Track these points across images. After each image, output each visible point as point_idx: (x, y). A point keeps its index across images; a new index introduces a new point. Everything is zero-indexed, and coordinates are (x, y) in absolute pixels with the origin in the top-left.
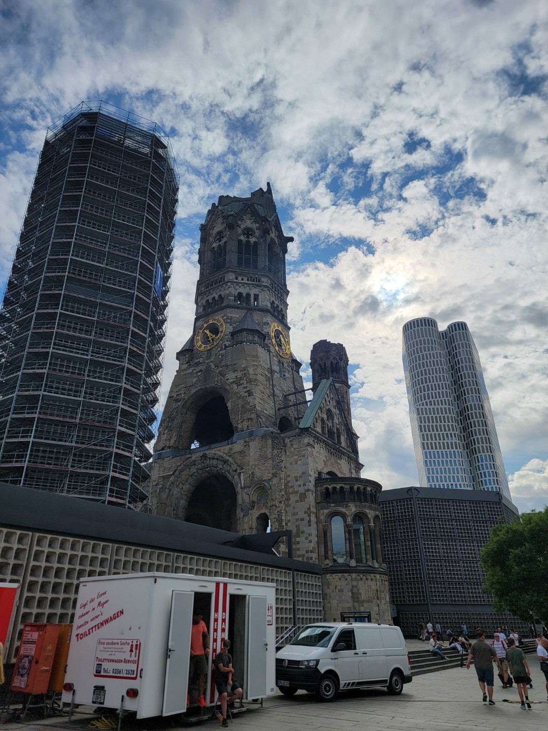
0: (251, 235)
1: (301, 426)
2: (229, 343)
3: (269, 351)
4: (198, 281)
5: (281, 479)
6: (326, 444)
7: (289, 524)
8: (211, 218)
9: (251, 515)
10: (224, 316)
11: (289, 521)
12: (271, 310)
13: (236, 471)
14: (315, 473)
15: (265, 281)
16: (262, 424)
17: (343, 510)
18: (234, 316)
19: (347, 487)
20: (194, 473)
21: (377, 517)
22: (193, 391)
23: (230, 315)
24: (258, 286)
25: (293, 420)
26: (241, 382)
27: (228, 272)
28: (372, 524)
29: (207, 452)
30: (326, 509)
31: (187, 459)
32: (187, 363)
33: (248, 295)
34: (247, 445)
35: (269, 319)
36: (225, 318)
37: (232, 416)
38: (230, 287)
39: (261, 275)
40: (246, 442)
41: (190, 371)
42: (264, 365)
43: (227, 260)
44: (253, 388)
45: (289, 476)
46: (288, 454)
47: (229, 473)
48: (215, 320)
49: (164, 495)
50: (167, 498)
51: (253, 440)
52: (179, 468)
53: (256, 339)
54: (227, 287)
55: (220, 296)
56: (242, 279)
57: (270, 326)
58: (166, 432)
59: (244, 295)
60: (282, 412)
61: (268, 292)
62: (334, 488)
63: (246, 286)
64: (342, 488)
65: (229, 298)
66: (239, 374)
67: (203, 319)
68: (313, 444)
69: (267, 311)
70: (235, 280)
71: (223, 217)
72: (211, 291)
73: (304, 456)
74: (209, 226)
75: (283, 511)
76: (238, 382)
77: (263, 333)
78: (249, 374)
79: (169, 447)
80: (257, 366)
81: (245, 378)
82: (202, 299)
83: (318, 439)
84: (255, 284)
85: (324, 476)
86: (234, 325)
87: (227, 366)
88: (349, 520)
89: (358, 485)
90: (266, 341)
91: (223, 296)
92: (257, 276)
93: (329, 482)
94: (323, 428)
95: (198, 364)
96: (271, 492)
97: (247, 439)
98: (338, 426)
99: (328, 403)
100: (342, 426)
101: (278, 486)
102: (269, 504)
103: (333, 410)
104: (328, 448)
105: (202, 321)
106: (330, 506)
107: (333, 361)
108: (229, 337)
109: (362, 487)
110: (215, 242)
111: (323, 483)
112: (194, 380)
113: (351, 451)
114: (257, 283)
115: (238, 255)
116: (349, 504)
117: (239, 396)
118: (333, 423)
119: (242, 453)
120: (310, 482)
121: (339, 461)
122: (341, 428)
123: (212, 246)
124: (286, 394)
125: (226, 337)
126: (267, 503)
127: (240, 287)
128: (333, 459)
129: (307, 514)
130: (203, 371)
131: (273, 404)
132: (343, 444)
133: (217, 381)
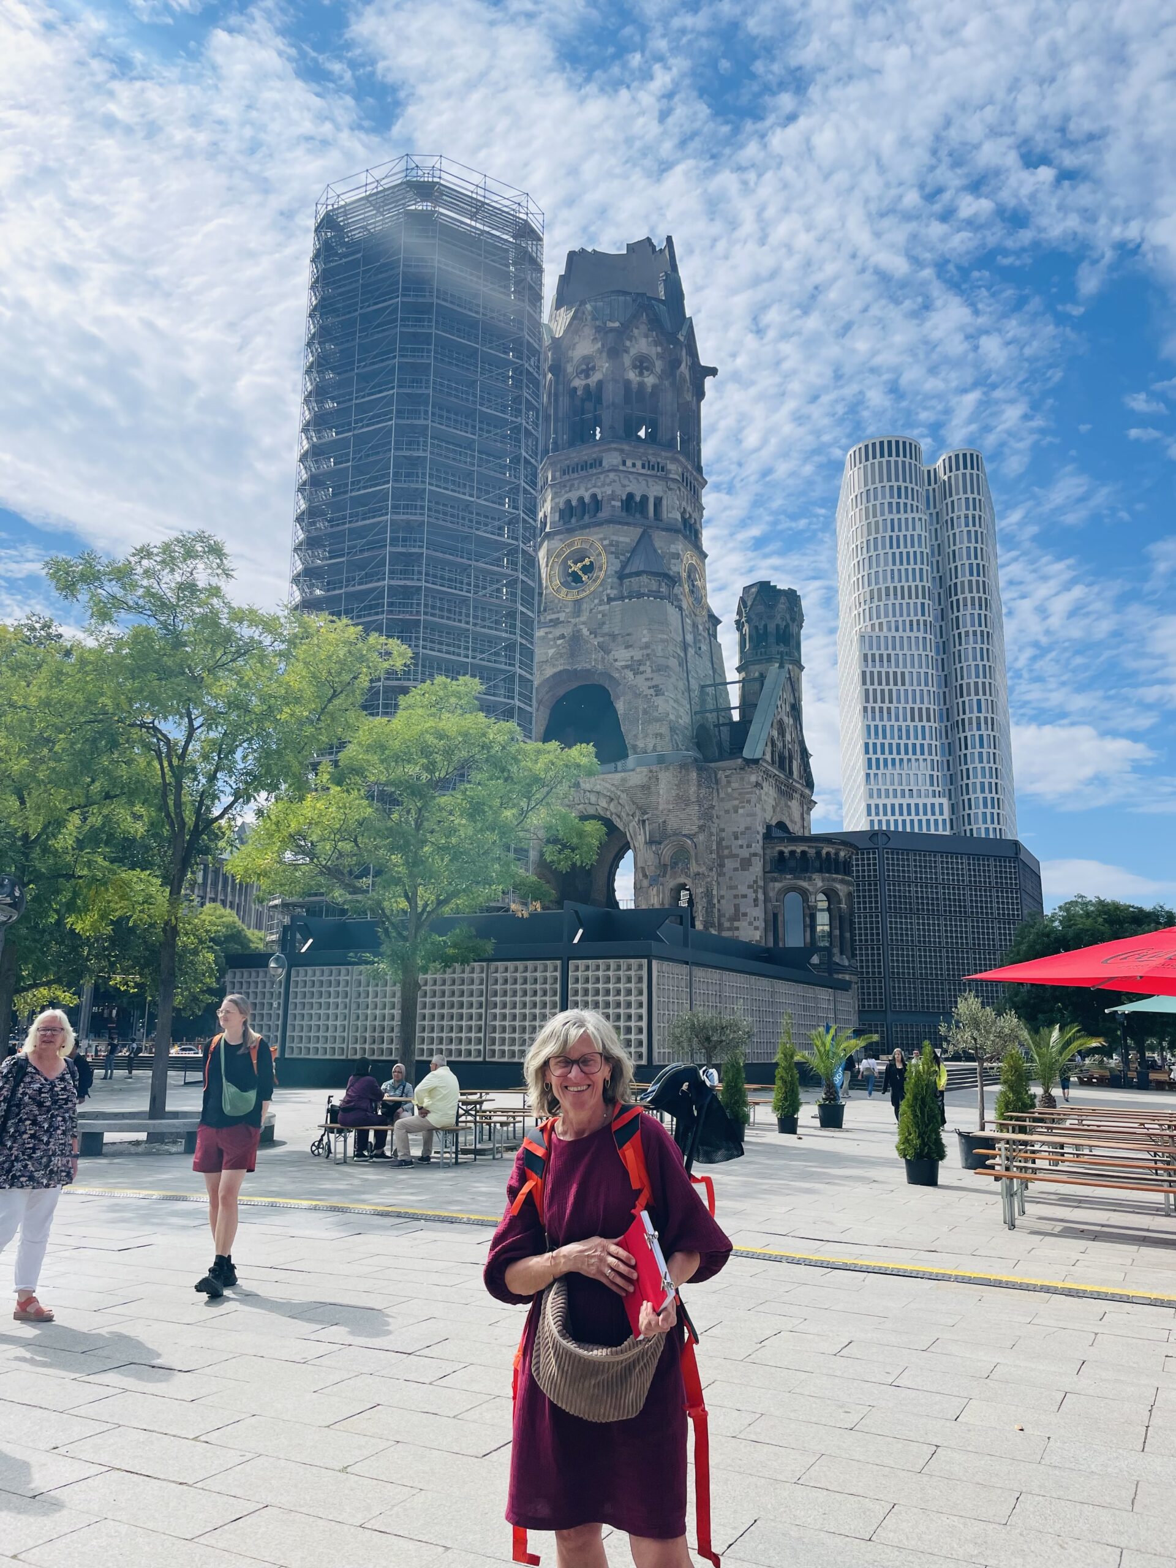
0: (647, 369)
1: (748, 755)
2: (615, 592)
5: (711, 834)
6: (776, 779)
10: (605, 539)
12: (681, 527)
13: (633, 815)
14: (761, 826)
15: (674, 470)
16: (680, 744)
17: (805, 884)
18: (621, 539)
19: (812, 851)
21: (849, 894)
23: (615, 538)
24: (661, 479)
26: (642, 668)
27: (610, 449)
28: (843, 906)
30: (778, 881)
33: (645, 498)
34: (653, 776)
35: (679, 544)
36: (606, 542)
37: (625, 726)
38: (613, 480)
39: (666, 458)
40: (651, 771)
42: (675, 636)
43: (606, 423)
45: (723, 830)
46: (722, 795)
47: (620, 817)
48: (586, 543)
51: (665, 770)
53: (663, 588)
54: (607, 479)
55: (594, 496)
56: (634, 465)
57: (682, 560)
59: (638, 498)
60: (698, 716)
61: (677, 491)
62: (793, 852)
63: (641, 478)
64: (804, 853)
65: (613, 503)
66: (638, 654)
67: (561, 536)
68: (761, 781)
69: (676, 529)
70: (621, 467)
72: (576, 482)
73: (748, 802)
76: (635, 667)
77: (671, 573)
80: (667, 641)
81: (648, 663)
83: (767, 774)
84: (656, 476)
85: (774, 831)
86: (622, 558)
87: (613, 637)
88: (813, 899)
89: (827, 849)
90: (677, 591)
91: (599, 498)
92: (659, 459)
93: (785, 843)
94: (772, 754)
95: (556, 622)
96: (696, 854)
97: (654, 768)
98: (790, 746)
99: (780, 710)
100: (796, 745)
101: (707, 845)
102: (692, 870)
103: (786, 720)
104: (778, 786)
105: (561, 540)
106: (786, 878)
107: (780, 622)
108: (615, 580)
109: (833, 851)
110: (577, 375)
111: (776, 844)
112: (551, 652)
113: (804, 783)
114: (660, 474)
115: (624, 413)
116: (814, 877)
117: (638, 692)
118: (784, 742)
119: (645, 788)
120: (758, 842)
121: (789, 803)
122: (794, 748)
123: (572, 385)
124: (702, 684)
125: (610, 580)
126: (688, 869)
127: (631, 482)
128: (782, 801)
129: (752, 890)
130: (567, 639)
131: (688, 706)
132: (796, 774)
133: (595, 660)
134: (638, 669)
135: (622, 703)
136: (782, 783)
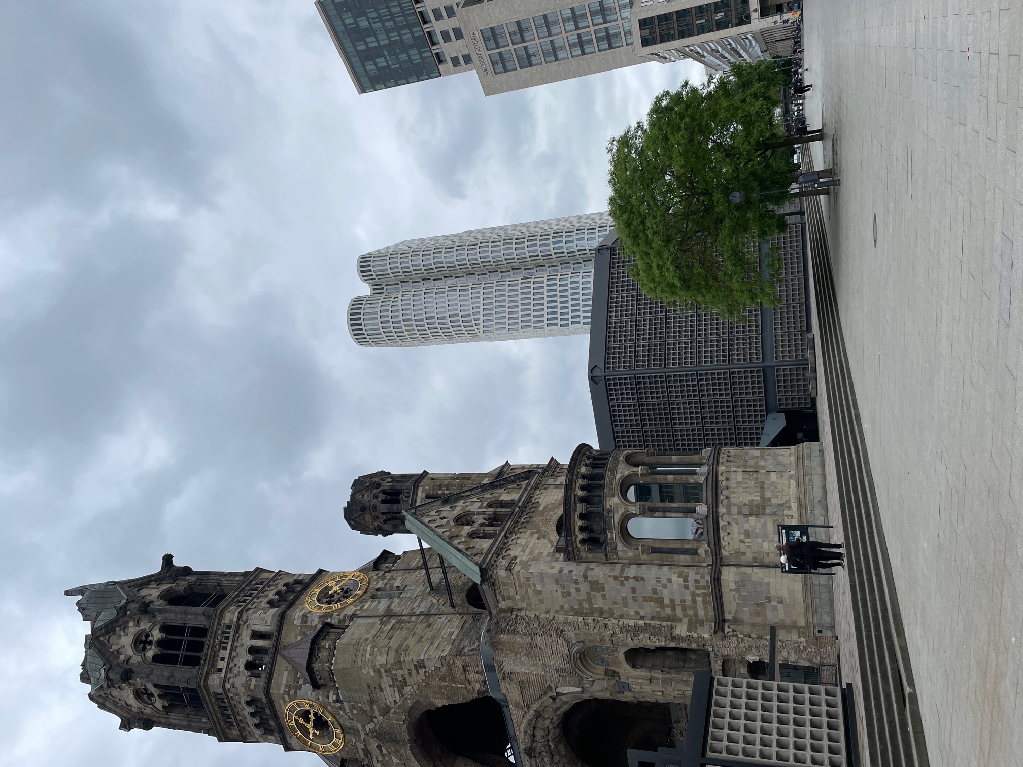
0: (147, 636)
1: (476, 578)
2: (331, 694)
3: (352, 617)
4: (219, 739)
7: (642, 613)
9: (627, 678)
10: (284, 698)
11: (637, 613)
13: (554, 699)
14: (557, 560)
15: (231, 616)
16: (473, 647)
17: (617, 518)
18: (284, 681)
23: (283, 688)
24: (237, 631)
27: (206, 686)
28: (640, 470)
30: (616, 547)
34: (509, 677)
35: (296, 615)
36: (286, 697)
37: (460, 700)
38: (233, 684)
39: (219, 624)
40: (504, 678)
42: (374, 631)
43: (185, 685)
44: (410, 659)
45: (562, 607)
46: (524, 605)
48: (290, 716)
51: (501, 665)
53: (327, 644)
54: (233, 690)
55: (248, 703)
56: (223, 659)
57: (310, 612)
59: (250, 658)
60: (456, 602)
61: (250, 612)
63: (234, 654)
65: (252, 687)
66: (386, 681)
67: (288, 736)
68: (508, 559)
69: (282, 617)
72: (239, 718)
73: (528, 579)
74: (125, 713)
77: (320, 626)
78: (387, 663)
80: (374, 647)
81: (394, 672)
82: (252, 735)
83: (502, 549)
84: (234, 636)
86: (301, 682)
88: (632, 509)
90: (334, 622)
91: (249, 699)
92: (220, 632)
93: (572, 539)
94: (485, 536)
95: (367, 752)
96: (589, 641)
97: (499, 676)
98: (485, 505)
99: (445, 520)
100: (485, 496)
101: (579, 628)
102: (609, 645)
103: (458, 511)
104: (518, 529)
105: (290, 737)
106: (611, 539)
107: (380, 499)
108: (320, 692)
109: (580, 482)
110: (152, 704)
111: (573, 547)
112: (395, 760)
113: (526, 482)
114: (232, 631)
115: (180, 664)
116: (608, 507)
117: (424, 684)
118: (478, 514)
119: (522, 686)
120: (571, 572)
121: (541, 508)
122: (488, 498)
123: (161, 709)
124: (429, 589)
125: (320, 697)
126: (607, 649)
127: (236, 665)
128: (537, 520)
129: (625, 582)
130: (381, 744)
131: (444, 617)
132: (514, 496)
133: (397, 720)
134: (401, 681)
135: (437, 701)
136: (517, 522)
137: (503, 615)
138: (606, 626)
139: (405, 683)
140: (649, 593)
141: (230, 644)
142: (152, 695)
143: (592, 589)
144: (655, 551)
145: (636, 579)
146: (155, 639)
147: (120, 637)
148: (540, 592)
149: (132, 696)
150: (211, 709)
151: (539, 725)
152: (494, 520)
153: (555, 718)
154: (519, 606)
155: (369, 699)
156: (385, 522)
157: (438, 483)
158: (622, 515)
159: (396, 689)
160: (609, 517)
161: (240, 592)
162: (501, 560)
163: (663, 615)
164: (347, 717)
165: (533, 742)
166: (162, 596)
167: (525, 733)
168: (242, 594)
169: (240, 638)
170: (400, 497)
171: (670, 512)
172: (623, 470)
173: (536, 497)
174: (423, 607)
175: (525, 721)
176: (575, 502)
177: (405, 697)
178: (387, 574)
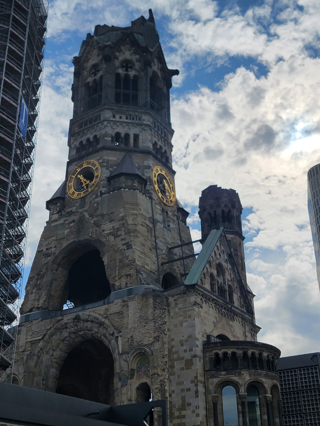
0: (131, 68)
1: (187, 282)
2: (105, 189)
3: (151, 198)
4: (71, 121)
5: (163, 343)
6: (216, 303)
7: (173, 395)
8: (85, 50)
9: (130, 384)
10: (100, 159)
11: (174, 391)
12: (154, 152)
13: (113, 334)
14: (203, 336)
15: (147, 119)
16: (142, 280)
17: (235, 378)
18: (110, 158)
19: (240, 352)
20: (66, 337)
21: (274, 387)
22: (65, 244)
23: (106, 158)
24: (138, 125)
25: (179, 276)
26: (119, 233)
27: (104, 109)
28: (269, 395)
29: (80, 313)
30: (215, 377)
31: (58, 321)
32: (58, 213)
33: (127, 136)
34: (125, 305)
35: (150, 162)
36: (101, 161)
37: (108, 273)
38: (107, 126)
39: (142, 113)
40: (124, 301)
41: (62, 221)
42: (145, 214)
43: (104, 96)
44: (132, 239)
45: (173, 340)
46: (172, 314)
47: (105, 337)
48: (89, 163)
49: (32, 363)
50: (36, 366)
51: (133, 299)
52: (49, 332)
53: (136, 184)
54: (103, 126)
55: (95, 137)
56: (121, 118)
57: (152, 170)
58: (34, 291)
59: (123, 135)
60: (166, 267)
61: (150, 132)
62: (225, 354)
63: (124, 124)
64: (234, 354)
65: (106, 138)
66: (116, 225)
67: (76, 163)
68: (200, 303)
69: (148, 153)
70: (112, 119)
71: (99, 48)
72: (85, 131)
73: (190, 317)
74: (83, 59)
75: (166, 380)
76: (115, 234)
77: (145, 178)
78: (128, 224)
79: (38, 308)
80: (136, 215)
81: (123, 229)
82: (75, 140)
83: (207, 298)
84: (135, 123)
85: (213, 340)
86: (111, 169)
87: (102, 216)
88: (243, 391)
89: (252, 350)
90: (148, 187)
91: (98, 137)
92: (137, 114)
93: (219, 347)
94: (212, 285)
95: (70, 213)
96: (153, 359)
97: (125, 298)
98: (230, 283)
99: (218, 257)
100: (235, 283)
101: (160, 352)
102: (150, 372)
103: (225, 265)
104: (218, 308)
105: (76, 165)
106: (221, 375)
107: (224, 209)
108: (106, 182)
109: (257, 352)
110: (90, 76)
111: (213, 347)
112: (66, 232)
113: (245, 311)
114: (138, 122)
115: (116, 91)
116: (242, 372)
117: (116, 249)
118: (224, 279)
119: (120, 313)
120: (197, 346)
121: (231, 323)
122: (234, 285)
123: (87, 81)
124: (170, 247)
125: (102, 182)
126: (148, 371)
127: (118, 126)
128: (224, 321)
129: (194, 384)
130: (76, 222)
131: (156, 259)
132: (236, 303)
133: (92, 232)
134: (117, 234)
135: (106, 258)
136: (222, 307)
137: (165, 300)
138: (164, 370)
139: (116, 236)
140: (188, 401)
141: (130, 121)
142: (95, 75)
143: (187, 361)
144: (215, 405)
145: (197, 392)
146: (129, 73)
147: (130, 50)
148: (181, 325)
149: (94, 62)
150: (90, 114)
151: (94, 325)
152: (222, 291)
153: (99, 335)
154: (171, 311)
155: (105, 213)
156: (209, 213)
157: (238, 249)
158: (238, 382)
159: (112, 231)
160: (236, 373)
161: (160, 123)
162: (200, 298)
163: (174, 410)
164: (91, 200)
165: (83, 321)
166: (154, 73)
167: (89, 316)
168: (159, 124)
169: (134, 127)
170: (227, 223)
171: (243, 417)
172: (268, 383)
173: (237, 319)
174: (160, 245)
175: (97, 315)
176: (243, 349)
177: (107, 237)
178: (176, 217)
